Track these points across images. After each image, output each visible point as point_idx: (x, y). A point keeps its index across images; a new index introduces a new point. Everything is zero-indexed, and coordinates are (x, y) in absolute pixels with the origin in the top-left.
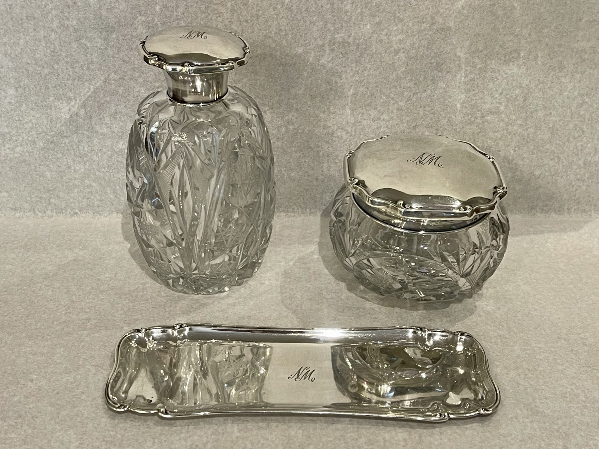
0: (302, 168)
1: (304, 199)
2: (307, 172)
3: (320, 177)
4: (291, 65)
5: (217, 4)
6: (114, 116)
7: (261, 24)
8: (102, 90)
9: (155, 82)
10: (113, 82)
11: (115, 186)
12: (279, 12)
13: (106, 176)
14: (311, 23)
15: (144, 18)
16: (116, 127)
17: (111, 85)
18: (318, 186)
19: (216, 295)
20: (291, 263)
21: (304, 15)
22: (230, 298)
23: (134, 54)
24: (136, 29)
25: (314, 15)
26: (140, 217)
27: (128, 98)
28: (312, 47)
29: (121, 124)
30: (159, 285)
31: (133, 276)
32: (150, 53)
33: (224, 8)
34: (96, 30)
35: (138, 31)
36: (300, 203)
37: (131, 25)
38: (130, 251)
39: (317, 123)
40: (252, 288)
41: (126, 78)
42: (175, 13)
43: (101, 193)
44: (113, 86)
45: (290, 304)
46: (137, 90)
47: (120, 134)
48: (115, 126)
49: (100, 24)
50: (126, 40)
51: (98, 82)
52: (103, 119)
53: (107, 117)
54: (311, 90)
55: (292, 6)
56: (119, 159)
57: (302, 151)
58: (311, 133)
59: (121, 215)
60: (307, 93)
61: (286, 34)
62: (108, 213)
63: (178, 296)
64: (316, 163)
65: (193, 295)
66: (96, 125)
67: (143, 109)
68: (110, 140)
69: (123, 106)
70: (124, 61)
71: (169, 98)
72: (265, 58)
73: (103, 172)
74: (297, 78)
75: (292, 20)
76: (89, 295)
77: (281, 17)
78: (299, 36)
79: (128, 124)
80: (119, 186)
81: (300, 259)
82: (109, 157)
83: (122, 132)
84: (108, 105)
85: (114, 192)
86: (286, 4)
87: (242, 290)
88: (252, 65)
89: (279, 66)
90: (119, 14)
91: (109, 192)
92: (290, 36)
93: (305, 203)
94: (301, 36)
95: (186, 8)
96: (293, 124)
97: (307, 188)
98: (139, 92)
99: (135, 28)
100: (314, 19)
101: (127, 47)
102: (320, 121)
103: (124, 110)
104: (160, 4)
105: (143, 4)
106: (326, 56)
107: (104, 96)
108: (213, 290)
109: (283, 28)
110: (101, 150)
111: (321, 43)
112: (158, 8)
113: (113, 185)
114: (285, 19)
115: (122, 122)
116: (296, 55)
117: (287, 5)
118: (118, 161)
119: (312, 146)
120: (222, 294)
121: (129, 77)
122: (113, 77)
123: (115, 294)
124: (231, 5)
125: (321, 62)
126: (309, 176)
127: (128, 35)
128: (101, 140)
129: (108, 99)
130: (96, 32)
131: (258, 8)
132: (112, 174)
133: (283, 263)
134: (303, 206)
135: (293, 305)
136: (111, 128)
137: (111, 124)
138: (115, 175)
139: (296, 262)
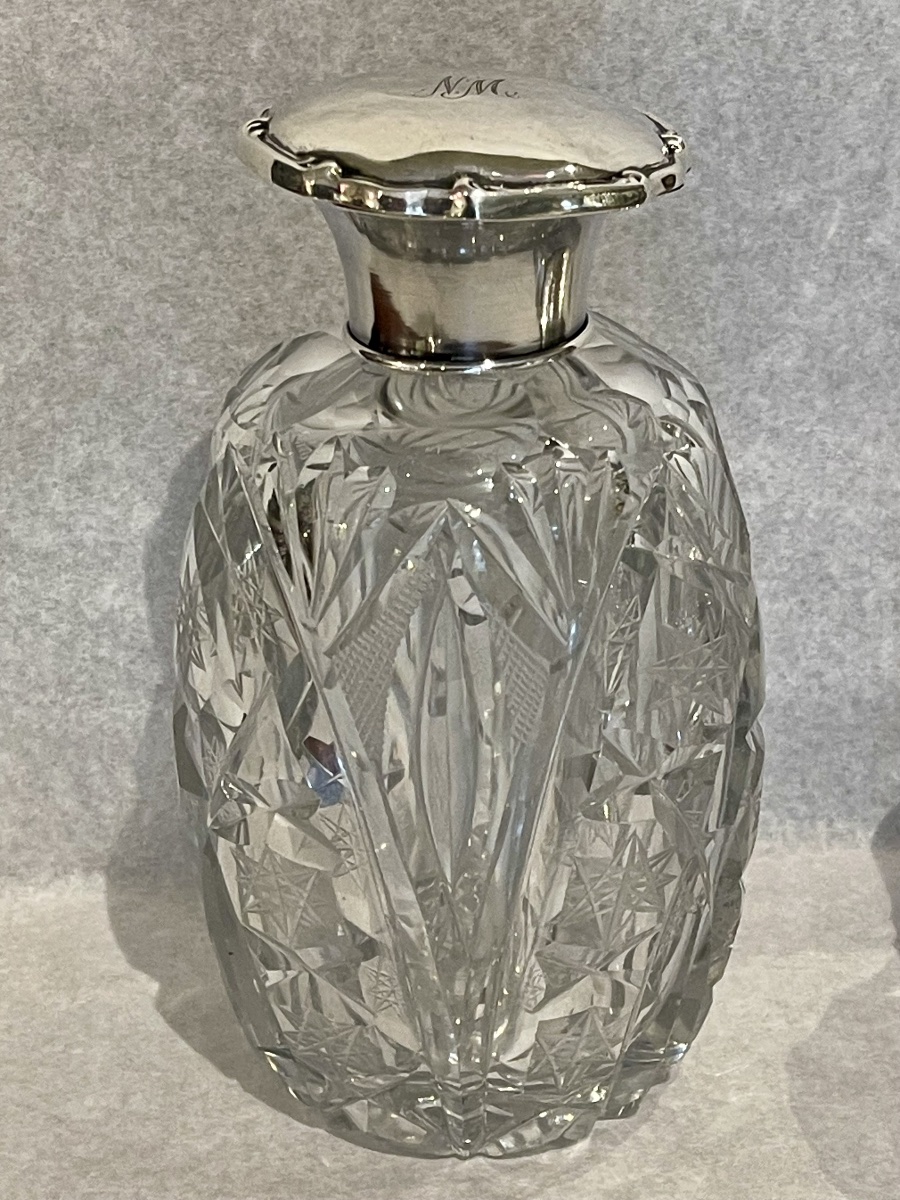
0: (798, 658)
1: (803, 783)
2: (819, 674)
3: (869, 693)
4: (755, 258)
5: (483, 25)
6: (80, 480)
7: (649, 99)
8: (40, 378)
9: (238, 343)
10: (80, 346)
11: (84, 760)
12: (715, 47)
13: (51, 720)
14: (836, 86)
15: (200, 91)
16: (89, 527)
17: (73, 358)
18: (858, 727)
19: (545, 1158)
20: (811, 1022)
21: (811, 54)
22: (603, 1165)
23: (160, 232)
24: (170, 132)
25: (851, 57)
26: (242, 842)
27: (136, 408)
28: (838, 181)
29: (108, 511)
30: (303, 1127)
31: (194, 1099)
32: (302, 155)
33: (507, 42)
34: (18, 142)
35: (178, 140)
36: (787, 800)
37: (152, 117)
38: (160, 1004)
39: (851, 480)
40: (683, 1121)
41: (129, 330)
42: (322, 66)
43: (26, 793)
44: (81, 362)
45: (856, 1177)
46: (172, 375)
47: (107, 554)
48: (85, 520)
49: (34, 116)
50: (130, 178)
51: (22, 347)
52: (38, 496)
53: (55, 485)
54: (828, 352)
55: (769, 21)
56: (103, 652)
57: (796, 593)
58: (832, 521)
59: (100, 880)
60: (813, 366)
61: (743, 137)
62: (52, 870)
63: (395, 1170)
64: (851, 637)
65: (450, 1161)
66: (13, 519)
67: (248, 408)
68: (68, 577)
69: (114, 442)
70: (121, 261)
71: (357, 348)
72: (656, 233)
73: (39, 704)
74: (780, 309)
75: (768, 78)
76: (33, 1182)
77: (724, 67)
78: (789, 142)
79: (136, 513)
80: (100, 760)
81: (840, 1002)
82: (63, 643)
83: (112, 544)
84: (60, 440)
85: (80, 784)
86: (744, 15)
87: (644, 1132)
88: (607, 264)
89: (712, 263)
90: (108, 76)
91: (59, 786)
92: (757, 142)
93: (808, 799)
94: (798, 139)
95: (362, 47)
96: (761, 487)
97: (816, 736)
98: (177, 384)
99: (167, 129)
100: (851, 70)
101: (132, 205)
102: (861, 472)
103: (120, 459)
104: (266, 32)
105: (201, 31)
106: (890, 216)
107: (46, 403)
108: (520, 1139)
109: (729, 111)
110: (30, 619)
111: (871, 164)
112: (255, 46)
113: (76, 755)
114: (740, 73)
115: (114, 504)
116: (776, 220)
117: (749, 18)
118: (98, 660)
119: (835, 570)
120: (565, 1151)
121: (143, 323)
122: (81, 327)
123: (137, 1174)
124: (537, 28)
125: (869, 240)
126: (824, 688)
127: (140, 158)
128: (31, 577)
129: (60, 413)
130: (16, 148)
131: (639, 36)
132: (72, 715)
133: (779, 1024)
134: (803, 809)
135: (870, 1179)
136: (70, 531)
137: (71, 514)
138: (85, 717)
139: (827, 1018)
